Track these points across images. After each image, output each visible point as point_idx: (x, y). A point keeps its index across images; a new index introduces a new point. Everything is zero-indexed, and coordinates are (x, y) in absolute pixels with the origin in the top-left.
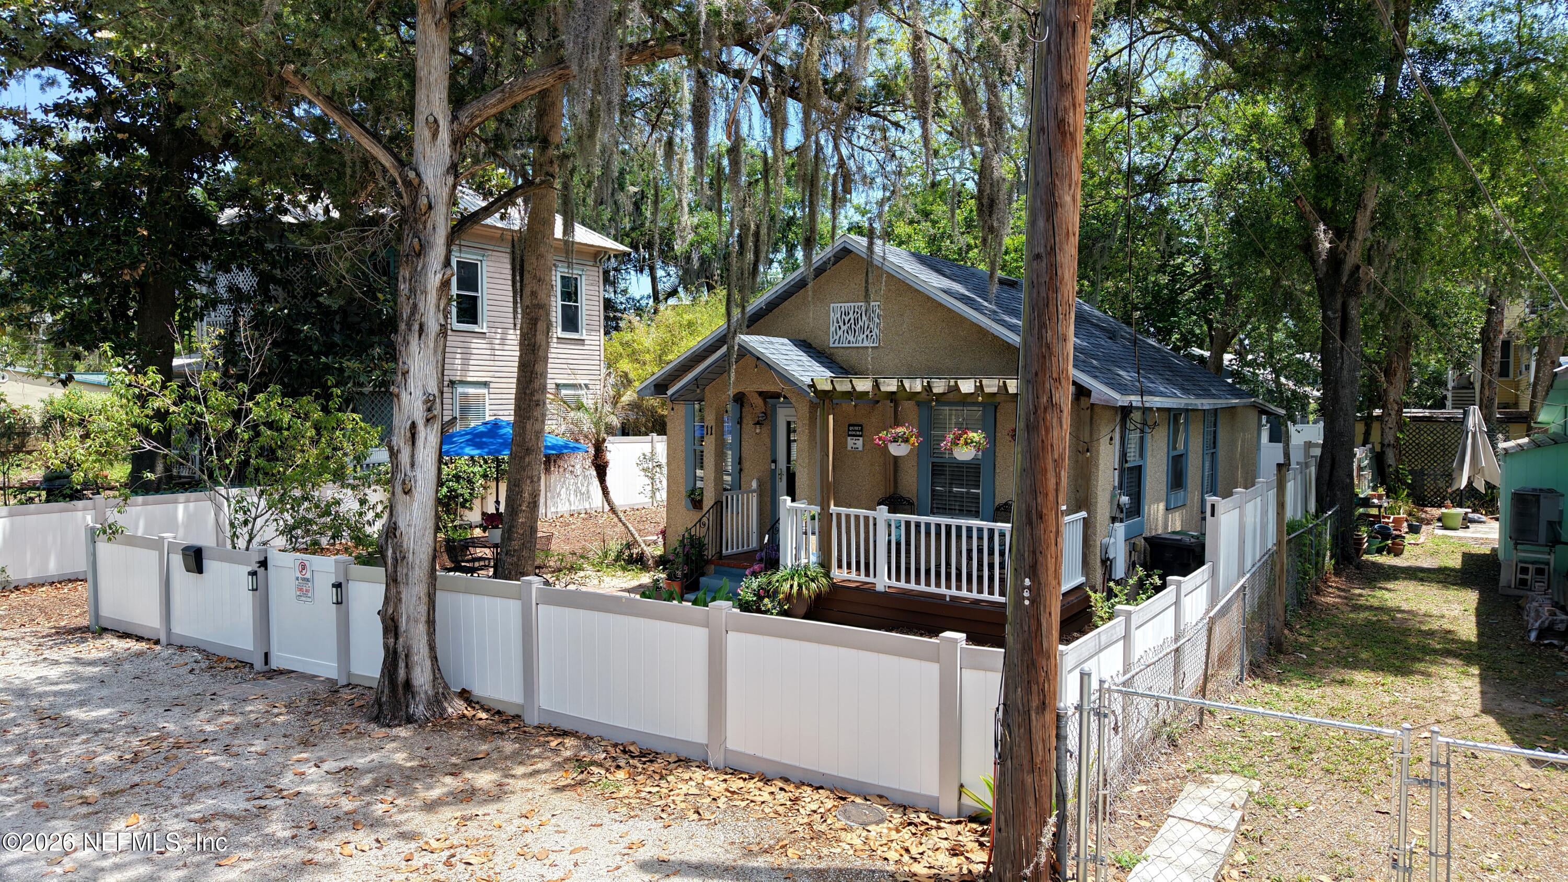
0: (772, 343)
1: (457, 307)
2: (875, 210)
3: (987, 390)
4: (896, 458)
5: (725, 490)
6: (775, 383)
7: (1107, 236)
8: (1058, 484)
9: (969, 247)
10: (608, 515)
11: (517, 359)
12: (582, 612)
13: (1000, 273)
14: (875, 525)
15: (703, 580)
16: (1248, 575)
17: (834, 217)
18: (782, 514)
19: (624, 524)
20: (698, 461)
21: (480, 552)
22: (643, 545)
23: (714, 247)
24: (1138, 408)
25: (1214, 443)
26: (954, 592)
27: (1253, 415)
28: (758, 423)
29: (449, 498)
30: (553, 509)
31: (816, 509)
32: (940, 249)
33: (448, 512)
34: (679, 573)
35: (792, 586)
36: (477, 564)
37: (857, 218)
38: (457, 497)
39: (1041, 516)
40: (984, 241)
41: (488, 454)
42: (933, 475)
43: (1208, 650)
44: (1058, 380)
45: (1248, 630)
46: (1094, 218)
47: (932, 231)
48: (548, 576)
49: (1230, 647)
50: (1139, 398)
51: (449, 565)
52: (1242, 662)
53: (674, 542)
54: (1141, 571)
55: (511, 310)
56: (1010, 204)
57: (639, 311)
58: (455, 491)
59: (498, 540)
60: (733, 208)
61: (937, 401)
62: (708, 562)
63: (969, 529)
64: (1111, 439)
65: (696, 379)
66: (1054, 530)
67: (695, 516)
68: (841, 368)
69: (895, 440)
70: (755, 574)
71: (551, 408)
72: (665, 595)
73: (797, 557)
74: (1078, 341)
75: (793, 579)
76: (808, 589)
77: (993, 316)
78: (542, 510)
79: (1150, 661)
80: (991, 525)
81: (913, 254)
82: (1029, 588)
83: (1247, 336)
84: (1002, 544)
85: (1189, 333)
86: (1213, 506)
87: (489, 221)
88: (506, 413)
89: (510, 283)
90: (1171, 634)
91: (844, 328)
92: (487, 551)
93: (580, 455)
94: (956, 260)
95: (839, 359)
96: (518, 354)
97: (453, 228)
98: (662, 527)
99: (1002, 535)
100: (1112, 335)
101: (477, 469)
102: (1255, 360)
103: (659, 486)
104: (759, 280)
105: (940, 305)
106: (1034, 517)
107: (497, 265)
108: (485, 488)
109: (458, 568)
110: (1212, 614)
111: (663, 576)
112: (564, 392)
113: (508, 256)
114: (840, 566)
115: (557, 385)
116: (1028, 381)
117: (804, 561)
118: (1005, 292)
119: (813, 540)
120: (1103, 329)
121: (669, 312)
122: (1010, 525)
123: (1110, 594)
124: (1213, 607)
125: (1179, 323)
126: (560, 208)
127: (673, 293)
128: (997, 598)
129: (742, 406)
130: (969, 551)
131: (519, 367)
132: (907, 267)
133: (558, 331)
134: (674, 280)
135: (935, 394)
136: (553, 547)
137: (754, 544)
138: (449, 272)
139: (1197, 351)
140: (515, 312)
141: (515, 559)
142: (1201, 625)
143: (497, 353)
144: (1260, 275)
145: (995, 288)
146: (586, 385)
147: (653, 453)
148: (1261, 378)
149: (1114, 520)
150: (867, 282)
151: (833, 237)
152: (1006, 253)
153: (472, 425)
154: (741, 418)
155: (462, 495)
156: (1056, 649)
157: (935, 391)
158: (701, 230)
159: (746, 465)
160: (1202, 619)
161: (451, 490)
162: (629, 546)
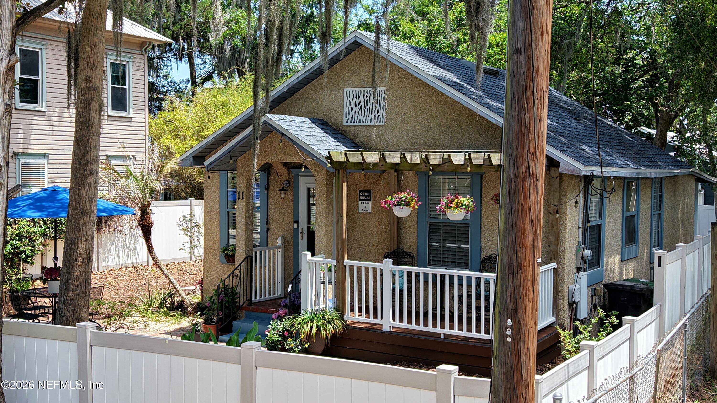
0: (295, 121)
1: (21, 90)
2: (381, 10)
3: (475, 162)
4: (399, 219)
5: (255, 246)
6: (297, 155)
7: (572, 34)
8: (534, 241)
9: (459, 42)
10: (152, 269)
11: (73, 134)
12: (130, 353)
13: (484, 64)
14: (382, 275)
15: (235, 323)
16: (688, 315)
17: (346, 16)
18: (304, 267)
19: (166, 276)
20: (231, 221)
21: (41, 301)
22: (183, 294)
23: (244, 39)
24: (598, 177)
25: (660, 205)
26: (447, 331)
27: (691, 182)
28: (283, 189)
29: (13, 254)
30: (104, 264)
31: (332, 262)
32: (435, 44)
33: (12, 267)
34: (215, 318)
35: (311, 328)
36: (38, 312)
37: (366, 16)
38: (20, 253)
39: (520, 268)
40: (472, 37)
41: (47, 216)
42: (430, 232)
43: (657, 377)
44: (534, 154)
45: (688, 360)
46: (562, 19)
47: (430, 28)
48: (100, 322)
49: (674, 374)
50: (599, 169)
51: (13, 312)
52: (684, 386)
53: (210, 290)
54: (601, 313)
55: (66, 91)
56: (493, 6)
57: (179, 92)
58: (18, 248)
59: (56, 291)
60: (260, 7)
61: (433, 171)
62: (240, 308)
63: (460, 278)
64: (576, 202)
65: (229, 152)
66: (531, 279)
67: (228, 269)
68: (353, 142)
69: (398, 204)
70: (280, 318)
71: (103, 175)
72: (202, 337)
73: (316, 303)
74: (550, 122)
75: (312, 321)
76: (325, 330)
77: (479, 100)
78: (95, 265)
79: (610, 387)
80: (478, 274)
81: (413, 48)
82: (511, 327)
83: (686, 118)
84: (487, 290)
85: (639, 115)
86: (660, 258)
87: (48, 15)
88: (63, 180)
89: (66, 68)
90: (626, 364)
91: (356, 109)
92: (46, 300)
93: (128, 217)
94: (448, 52)
95: (351, 135)
96: (74, 129)
97: (17, 21)
98: (199, 278)
99: (487, 283)
100: (577, 116)
101: (37, 229)
102: (693, 137)
103: (197, 243)
104: (282, 67)
105: (436, 90)
106: (515, 268)
107: (56, 52)
108: (44, 246)
109: (21, 315)
110: (659, 348)
111: (201, 320)
112: (113, 162)
113: (64, 45)
114: (352, 310)
115: (108, 157)
116: (510, 155)
117: (322, 306)
118: (489, 80)
119: (330, 289)
120: (569, 111)
121: (205, 93)
122: (494, 275)
123: (576, 332)
124: (660, 342)
125: (631, 106)
126: (111, 5)
127: (209, 78)
128: (482, 335)
129: (269, 175)
130: (460, 297)
131: (75, 141)
132: (408, 58)
133: (109, 110)
134: (209, 67)
135: (432, 165)
136: (104, 297)
137: (279, 292)
138: (14, 59)
139: (645, 130)
140: (69, 93)
141: (72, 307)
142: (650, 356)
143: (55, 128)
144: (697, 67)
145: (481, 76)
146: (134, 156)
147: (191, 215)
148: (697, 152)
149: (578, 269)
150: (374, 71)
151: (345, 32)
152: (490, 47)
153: (33, 191)
154: (268, 185)
155: (24, 252)
156: (534, 378)
157: (432, 162)
158: (233, 25)
159: (273, 225)
160: (652, 352)
161: (14, 248)
162: (170, 295)
